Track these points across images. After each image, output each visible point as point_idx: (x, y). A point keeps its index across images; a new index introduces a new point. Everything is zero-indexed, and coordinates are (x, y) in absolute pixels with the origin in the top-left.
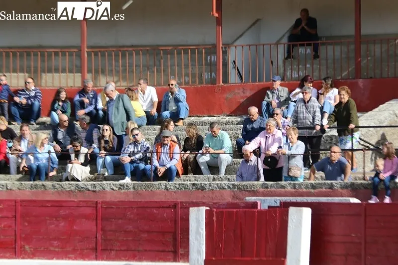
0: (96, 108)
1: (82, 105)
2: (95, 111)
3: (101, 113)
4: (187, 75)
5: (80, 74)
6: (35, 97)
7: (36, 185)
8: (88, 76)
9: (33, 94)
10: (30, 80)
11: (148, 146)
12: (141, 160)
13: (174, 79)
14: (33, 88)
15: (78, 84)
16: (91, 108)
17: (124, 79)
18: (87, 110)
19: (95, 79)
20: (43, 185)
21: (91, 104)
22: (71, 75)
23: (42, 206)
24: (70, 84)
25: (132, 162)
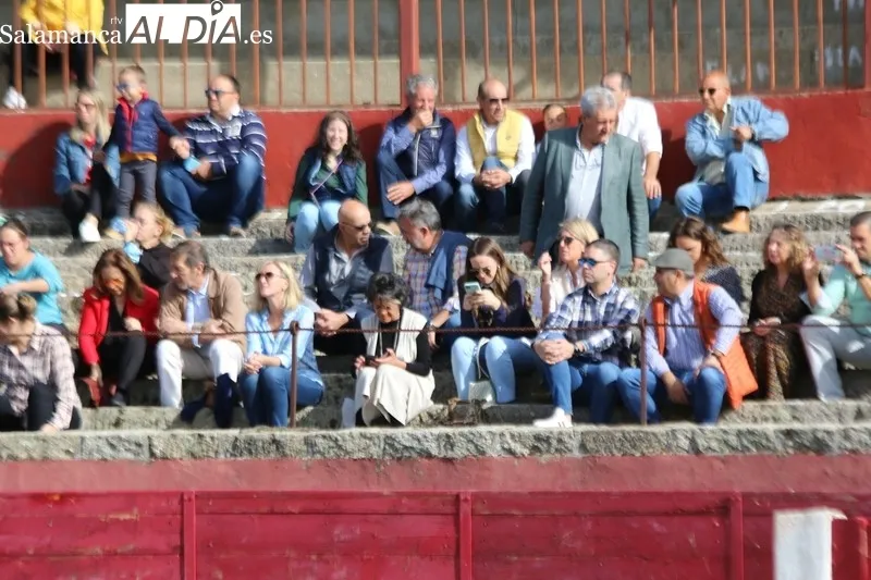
0: (452, 178)
1: (405, 166)
2: (446, 187)
3: (467, 191)
4: (761, 56)
5: (395, 61)
6: (244, 141)
7: (251, 442)
8: (425, 67)
9: (234, 132)
10: (225, 85)
11: (630, 305)
12: (607, 353)
13: (720, 68)
14: (236, 110)
15: (391, 95)
16: (434, 177)
17: (548, 73)
18: (420, 184)
19: (447, 76)
20: (274, 441)
21: (434, 163)
22: (365, 64)
23: (272, 513)
24: (363, 94)
25: (577, 359)
